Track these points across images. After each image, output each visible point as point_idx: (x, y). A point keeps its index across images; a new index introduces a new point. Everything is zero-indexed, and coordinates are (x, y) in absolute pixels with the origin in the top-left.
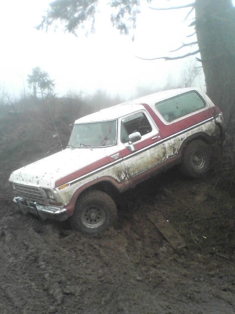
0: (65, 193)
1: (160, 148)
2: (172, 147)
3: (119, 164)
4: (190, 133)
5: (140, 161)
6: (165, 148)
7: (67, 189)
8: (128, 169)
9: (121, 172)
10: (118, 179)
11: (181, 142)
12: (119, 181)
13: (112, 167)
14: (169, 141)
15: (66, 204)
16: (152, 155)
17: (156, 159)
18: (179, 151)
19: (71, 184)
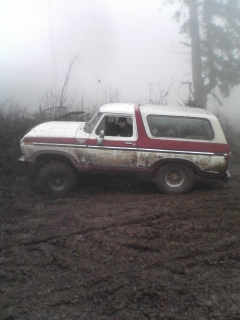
0: (29, 149)
1: (130, 154)
2: (146, 160)
3: (81, 149)
4: (173, 156)
5: (104, 155)
6: (136, 157)
7: (31, 146)
8: (90, 156)
9: (82, 156)
10: (78, 160)
11: (158, 159)
12: (79, 162)
13: (74, 148)
14: (143, 153)
15: (28, 157)
16: (118, 157)
17: (123, 161)
18: (153, 166)
19: (35, 145)
